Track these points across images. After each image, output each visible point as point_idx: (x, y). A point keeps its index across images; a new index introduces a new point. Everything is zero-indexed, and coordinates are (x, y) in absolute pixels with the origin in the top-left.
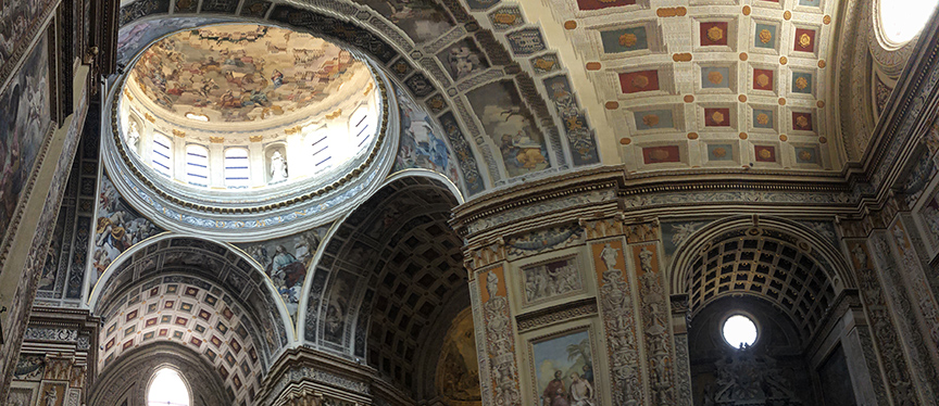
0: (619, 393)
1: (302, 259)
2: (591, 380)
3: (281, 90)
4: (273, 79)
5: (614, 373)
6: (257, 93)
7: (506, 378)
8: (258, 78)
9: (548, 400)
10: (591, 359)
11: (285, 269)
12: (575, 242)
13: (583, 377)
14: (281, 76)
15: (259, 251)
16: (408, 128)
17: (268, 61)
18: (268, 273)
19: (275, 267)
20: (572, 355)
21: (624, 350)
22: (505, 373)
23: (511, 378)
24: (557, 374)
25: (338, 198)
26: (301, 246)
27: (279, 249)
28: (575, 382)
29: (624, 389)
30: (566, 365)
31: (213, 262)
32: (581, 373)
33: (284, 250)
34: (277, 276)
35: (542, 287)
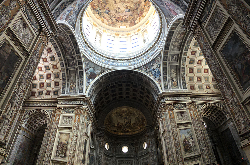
0: (199, 142)
1: (97, 73)
2: (192, 139)
3: (106, 15)
4: (106, 9)
5: (197, 138)
6: (100, 9)
7: (176, 137)
8: (103, 6)
9: (184, 142)
10: (192, 135)
11: (91, 73)
12: (185, 108)
13: (191, 138)
14: (109, 11)
15: (87, 62)
16: (153, 63)
17: (110, 3)
18: (86, 70)
19: (89, 70)
20: (188, 134)
21: (198, 133)
22: (176, 136)
23: (177, 137)
24: (185, 137)
25: (115, 64)
26: (99, 70)
27: (93, 66)
28: (190, 139)
29: (200, 141)
30: (187, 136)
31: (70, 52)
32: (190, 137)
33: (94, 68)
34: (88, 73)
35: (180, 118)
